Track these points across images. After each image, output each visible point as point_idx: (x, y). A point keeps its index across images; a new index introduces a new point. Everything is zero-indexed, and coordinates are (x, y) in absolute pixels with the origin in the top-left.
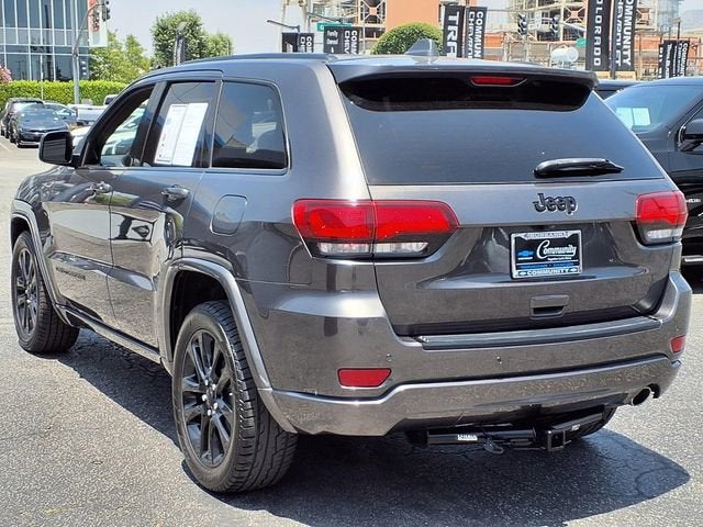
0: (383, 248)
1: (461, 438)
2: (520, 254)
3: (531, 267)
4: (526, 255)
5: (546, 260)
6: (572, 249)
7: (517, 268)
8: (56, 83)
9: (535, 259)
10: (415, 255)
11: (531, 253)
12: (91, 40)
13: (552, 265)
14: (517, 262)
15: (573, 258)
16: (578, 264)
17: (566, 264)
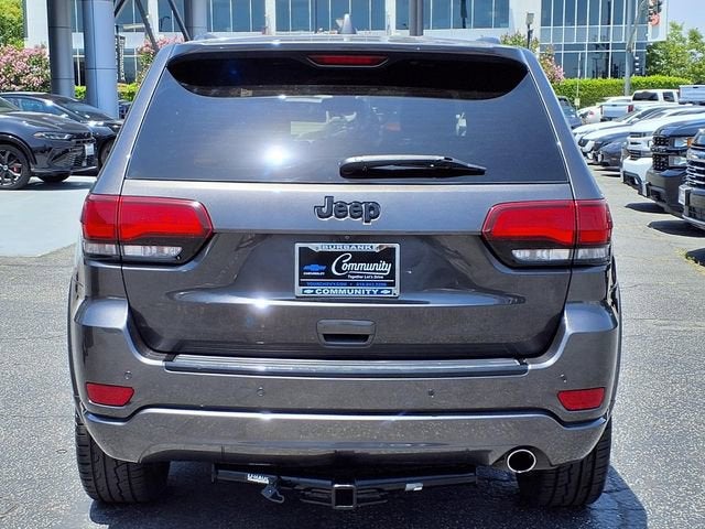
0: (132, 251)
1: (251, 478)
2: (306, 268)
3: (322, 284)
4: (315, 270)
5: (345, 277)
6: (385, 267)
7: (301, 284)
8: (610, 80)
9: (329, 275)
10: (170, 260)
11: (324, 268)
12: (649, 35)
13: (354, 284)
14: (301, 276)
15: (385, 277)
16: (393, 284)
17: (374, 284)
